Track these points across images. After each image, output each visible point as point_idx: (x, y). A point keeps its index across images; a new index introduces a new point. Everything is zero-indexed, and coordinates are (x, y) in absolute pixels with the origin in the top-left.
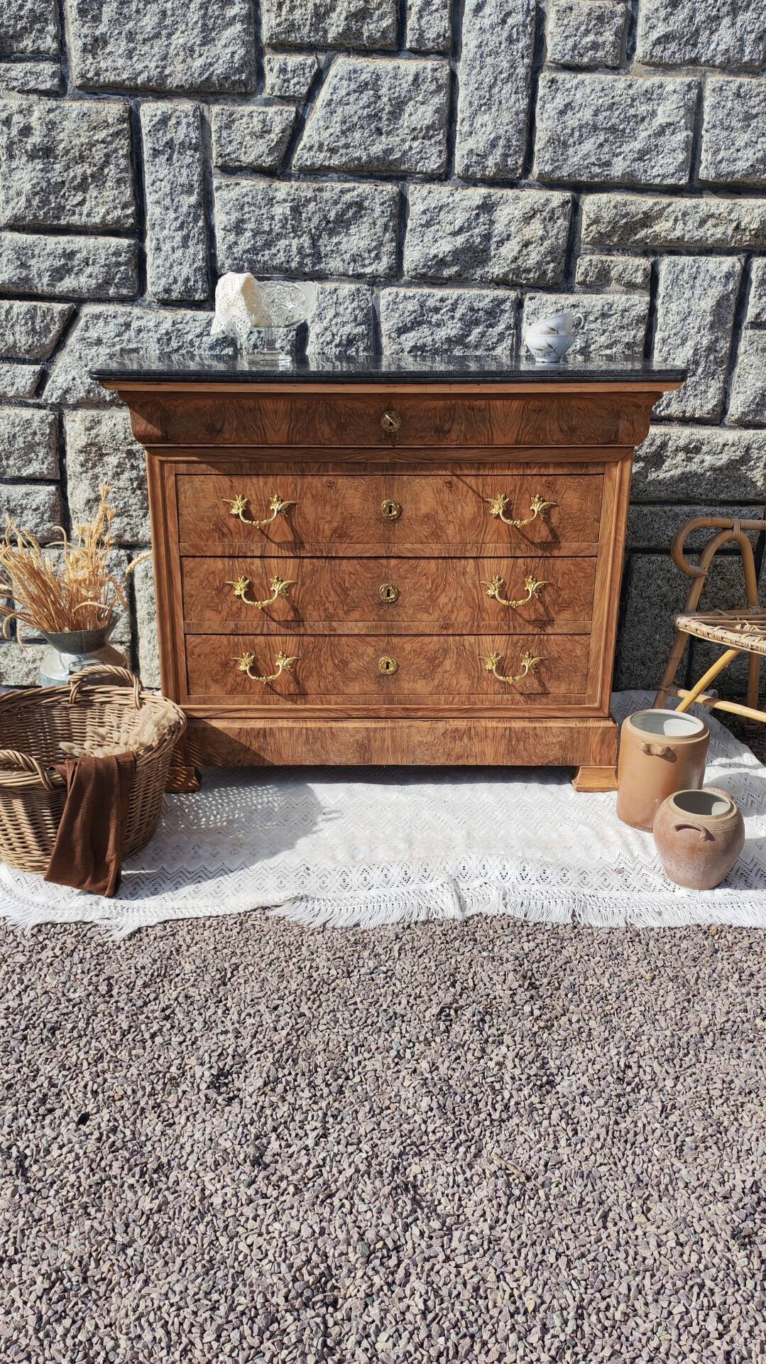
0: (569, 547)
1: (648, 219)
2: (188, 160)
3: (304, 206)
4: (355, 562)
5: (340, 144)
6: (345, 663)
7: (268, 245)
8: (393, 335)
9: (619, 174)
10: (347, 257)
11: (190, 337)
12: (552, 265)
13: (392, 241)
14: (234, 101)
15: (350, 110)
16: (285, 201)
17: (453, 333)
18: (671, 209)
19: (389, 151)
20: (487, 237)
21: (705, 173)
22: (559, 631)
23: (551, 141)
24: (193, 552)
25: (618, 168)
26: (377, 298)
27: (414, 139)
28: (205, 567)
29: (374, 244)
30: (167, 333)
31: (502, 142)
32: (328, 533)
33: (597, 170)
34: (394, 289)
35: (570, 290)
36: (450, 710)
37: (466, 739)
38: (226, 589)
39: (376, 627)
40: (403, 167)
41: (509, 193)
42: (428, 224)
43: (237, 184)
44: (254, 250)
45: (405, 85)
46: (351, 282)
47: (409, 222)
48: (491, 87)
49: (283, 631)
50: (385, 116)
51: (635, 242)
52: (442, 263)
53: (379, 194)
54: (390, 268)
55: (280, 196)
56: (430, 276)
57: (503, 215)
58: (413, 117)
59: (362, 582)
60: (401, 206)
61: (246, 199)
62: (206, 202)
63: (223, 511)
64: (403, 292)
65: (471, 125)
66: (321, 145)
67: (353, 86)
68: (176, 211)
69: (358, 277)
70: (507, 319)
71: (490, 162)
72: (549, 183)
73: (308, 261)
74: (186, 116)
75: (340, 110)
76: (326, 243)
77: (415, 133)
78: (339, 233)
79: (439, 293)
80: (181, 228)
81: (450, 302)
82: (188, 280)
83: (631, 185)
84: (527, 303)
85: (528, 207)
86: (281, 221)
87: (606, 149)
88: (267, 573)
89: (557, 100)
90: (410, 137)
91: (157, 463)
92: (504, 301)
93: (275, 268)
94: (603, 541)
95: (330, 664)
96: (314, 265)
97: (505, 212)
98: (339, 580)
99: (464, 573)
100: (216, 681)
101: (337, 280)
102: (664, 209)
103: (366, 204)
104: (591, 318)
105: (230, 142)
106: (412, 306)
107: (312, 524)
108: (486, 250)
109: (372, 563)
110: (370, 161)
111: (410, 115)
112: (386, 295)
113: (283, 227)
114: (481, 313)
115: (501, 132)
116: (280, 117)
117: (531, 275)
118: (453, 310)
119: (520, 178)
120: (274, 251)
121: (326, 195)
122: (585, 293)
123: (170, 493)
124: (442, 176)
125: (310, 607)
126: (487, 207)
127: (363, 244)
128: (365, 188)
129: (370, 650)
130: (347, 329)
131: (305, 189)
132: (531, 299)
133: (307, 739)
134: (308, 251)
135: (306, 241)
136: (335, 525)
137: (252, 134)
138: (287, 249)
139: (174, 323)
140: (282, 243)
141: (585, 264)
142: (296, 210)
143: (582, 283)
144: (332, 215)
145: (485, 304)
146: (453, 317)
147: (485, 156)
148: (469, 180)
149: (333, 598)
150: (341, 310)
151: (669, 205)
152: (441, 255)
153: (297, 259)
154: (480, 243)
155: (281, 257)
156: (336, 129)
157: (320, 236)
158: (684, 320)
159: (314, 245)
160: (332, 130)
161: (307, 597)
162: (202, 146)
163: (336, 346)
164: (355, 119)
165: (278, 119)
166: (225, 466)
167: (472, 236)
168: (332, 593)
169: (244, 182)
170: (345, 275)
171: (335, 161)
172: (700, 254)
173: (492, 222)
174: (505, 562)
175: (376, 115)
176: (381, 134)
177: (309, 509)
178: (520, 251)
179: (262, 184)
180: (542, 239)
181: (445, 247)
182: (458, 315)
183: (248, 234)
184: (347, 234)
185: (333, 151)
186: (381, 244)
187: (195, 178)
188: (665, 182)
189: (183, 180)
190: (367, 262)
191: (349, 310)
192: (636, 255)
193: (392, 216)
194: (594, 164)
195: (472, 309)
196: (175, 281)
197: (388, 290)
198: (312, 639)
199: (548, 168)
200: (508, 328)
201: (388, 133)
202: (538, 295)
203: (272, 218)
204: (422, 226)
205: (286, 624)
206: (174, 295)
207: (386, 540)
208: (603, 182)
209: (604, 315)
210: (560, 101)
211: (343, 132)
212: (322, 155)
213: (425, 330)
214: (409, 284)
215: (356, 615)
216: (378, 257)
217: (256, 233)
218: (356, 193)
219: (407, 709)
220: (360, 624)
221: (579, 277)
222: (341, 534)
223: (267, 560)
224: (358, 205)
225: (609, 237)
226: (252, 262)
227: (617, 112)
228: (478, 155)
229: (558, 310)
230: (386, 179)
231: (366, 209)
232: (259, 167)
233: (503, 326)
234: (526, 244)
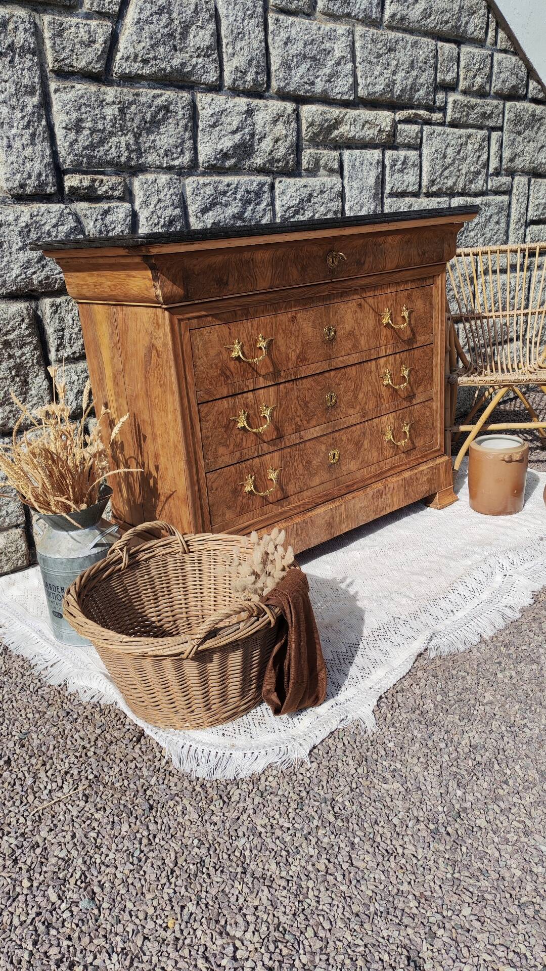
0: (421, 339)
1: (337, 123)
2: (28, 63)
3: (128, 108)
4: (310, 379)
5: (151, 56)
6: (309, 462)
7: (102, 142)
8: (199, 215)
9: (320, 91)
10: (162, 151)
11: (47, 228)
12: (292, 156)
13: (190, 139)
14: (59, 12)
15: (154, 28)
16: (113, 103)
17: (237, 210)
18: (347, 117)
19: (183, 65)
20: (252, 135)
21: (362, 92)
22: (419, 401)
23: (282, 64)
24: (207, 398)
25: (319, 87)
26: (184, 185)
27: (198, 56)
28: (216, 408)
29: (179, 141)
30: (27, 226)
31: (254, 63)
32: (294, 359)
33: (307, 87)
34: (195, 178)
35: (299, 175)
36: (370, 478)
37: (384, 496)
38: (232, 424)
39: (326, 428)
40: (192, 79)
41: (261, 102)
42: (214, 126)
43: (73, 87)
44: (92, 147)
45: (189, 12)
46: (165, 173)
47: (200, 124)
48: (243, 20)
49: (271, 449)
50: (178, 36)
51: (332, 139)
52: (225, 156)
53: (179, 98)
54: (191, 161)
55: (109, 98)
56: (214, 169)
57: (261, 118)
58: (197, 39)
59: (316, 394)
60: (193, 108)
61: (83, 101)
62: (46, 104)
63: (225, 356)
64: (202, 180)
65: (233, 48)
66: (136, 56)
67: (155, 9)
68: (22, 110)
69: (170, 169)
70: (266, 198)
71: (249, 77)
72: (283, 96)
73: (133, 155)
74: (23, 22)
75: (147, 28)
76: (146, 140)
77: (199, 52)
78: (153, 132)
79: (227, 179)
80: (27, 127)
81: (233, 186)
82: (40, 175)
83: (325, 100)
84: (277, 185)
85: (275, 112)
86: (111, 121)
87: (311, 73)
88: (257, 403)
89: (282, 34)
90: (196, 55)
91: (176, 322)
92: (264, 184)
93: (109, 163)
94: (435, 332)
95: (301, 467)
96: (139, 158)
97: (261, 116)
98: (302, 397)
99: (371, 372)
100: (229, 508)
101: (155, 172)
102: (344, 116)
103: (172, 107)
104: (315, 195)
105: (64, 48)
106: (209, 190)
107: (284, 354)
108: (252, 146)
109: (320, 378)
110: (171, 73)
111: (194, 37)
112: (190, 183)
113: (113, 126)
114: (252, 194)
115: (254, 55)
116: (101, 29)
117: (280, 164)
118: (235, 193)
119: (264, 91)
120: (107, 147)
121: (143, 99)
122: (308, 177)
123: (187, 348)
124: (216, 88)
125: (286, 424)
126: (250, 112)
127: (172, 141)
128: (170, 94)
129: (323, 448)
130: (169, 211)
131: (127, 93)
132: (280, 182)
133: (297, 532)
134: (133, 147)
135: (130, 138)
136: (298, 351)
137: (81, 43)
138: (118, 147)
139: (32, 216)
140: (114, 140)
141: (307, 155)
142: (122, 111)
143: (307, 170)
144: (148, 117)
145: (254, 187)
146: (235, 198)
147: (245, 73)
148: (235, 92)
149: (300, 412)
150: (162, 196)
151: (346, 114)
152: (225, 150)
153: (126, 154)
154: (249, 140)
155: (113, 153)
156: (147, 43)
157: (140, 135)
158: (361, 193)
159: (137, 143)
160: (143, 44)
161: (284, 418)
162: (38, 51)
163: (162, 227)
164: (159, 36)
165: (100, 31)
166: (225, 316)
167: (244, 134)
168: (299, 408)
169: (78, 86)
170: (160, 167)
171: (147, 71)
172: (362, 148)
173: (254, 124)
174: (391, 358)
175: (172, 35)
176: (176, 50)
177: (281, 342)
178: (274, 146)
179: (93, 88)
180: (286, 136)
181: (227, 143)
182: (239, 197)
183: (86, 132)
184: (159, 133)
185: (145, 62)
186: (183, 142)
187: (36, 80)
188: (343, 98)
189: (26, 81)
190: (175, 156)
191: (168, 196)
192: (331, 149)
193: (190, 118)
194: (306, 83)
195: (247, 192)
196: (29, 177)
197: (191, 179)
198: (289, 450)
199: (282, 84)
200: (268, 205)
201: (181, 50)
202: (284, 179)
203: (104, 118)
204: (210, 126)
205: (272, 442)
206: (29, 190)
207: (328, 358)
208: (310, 97)
209: (322, 192)
210: (283, 35)
211: (152, 46)
212: (136, 65)
213: (218, 209)
214: (204, 174)
215: (313, 422)
216: (182, 152)
217: (93, 131)
218: (163, 98)
219: (348, 486)
220: (317, 429)
221: (305, 165)
222: (302, 359)
223: (256, 392)
224: (166, 108)
225: (318, 136)
226: (89, 157)
227: (316, 46)
228: (241, 72)
229: (297, 190)
230: (182, 88)
231: (171, 112)
232: (90, 72)
233: (265, 204)
234: (277, 141)
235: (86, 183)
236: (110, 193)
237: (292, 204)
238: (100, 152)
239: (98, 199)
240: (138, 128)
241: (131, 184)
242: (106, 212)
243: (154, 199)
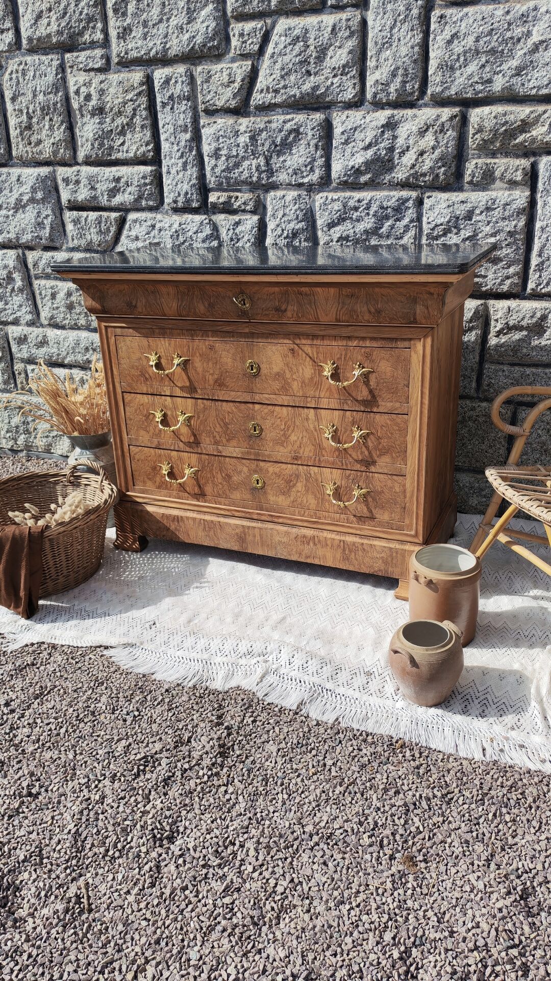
0: (385, 405)
1: (525, 126)
2: (184, 108)
3: (259, 135)
4: (231, 404)
5: (280, 86)
6: (229, 477)
7: (237, 165)
8: (325, 229)
9: (499, 89)
10: (290, 171)
11: (190, 233)
12: (443, 169)
13: (322, 157)
14: (211, 61)
15: (287, 59)
16: (246, 132)
17: (369, 226)
18: (546, 115)
19: (315, 88)
20: (391, 149)
22: (380, 471)
23: (440, 67)
24: (129, 389)
25: (498, 84)
26: (314, 201)
27: (335, 76)
28: (137, 400)
29: (309, 160)
30: (176, 232)
31: (400, 72)
32: (212, 382)
33: (480, 87)
34: (325, 194)
35: (460, 189)
36: (302, 521)
37: (311, 544)
38: (151, 416)
39: (248, 453)
40: (327, 99)
41: (409, 112)
42: (346, 142)
43: (215, 122)
44: (228, 169)
45: (326, 35)
46: (295, 190)
47: (334, 141)
48: (392, 28)
49: (188, 449)
50: (312, 61)
51: (515, 145)
52: (358, 172)
53: (310, 121)
54: (321, 178)
55: (242, 128)
56: (351, 183)
57: (403, 131)
58: (333, 59)
59: (237, 420)
60: (327, 128)
61: (221, 133)
62: (197, 137)
63: (145, 362)
64: (331, 195)
65: (377, 61)
66: (268, 88)
67: (289, 40)
68: (178, 144)
69: (300, 185)
70: (410, 214)
71: (392, 89)
72: (441, 102)
73: (264, 175)
74: (181, 76)
75: (280, 60)
76: (276, 162)
77: (335, 72)
78: (285, 153)
79: (357, 195)
80: (182, 157)
81: (365, 202)
82: (187, 193)
83: (509, 98)
84: (426, 201)
85: (422, 122)
86: (244, 147)
87: (487, 69)
88: (175, 408)
89: (445, 32)
90: (331, 75)
91: (103, 327)
92: (407, 200)
93: (243, 182)
94: (412, 402)
95: (219, 476)
96: (268, 178)
97: (405, 129)
98: (221, 417)
99: (307, 419)
101: (285, 189)
102: (540, 116)
103: (301, 130)
104: (477, 211)
105: (209, 92)
106: (337, 206)
107: (201, 375)
108: (391, 160)
109: (243, 406)
110: (302, 97)
111: (331, 58)
112: (319, 199)
113: (246, 152)
114: (389, 210)
115: (400, 64)
116: (241, 69)
117: (427, 178)
118: (368, 208)
120: (241, 169)
121: (274, 125)
122: (473, 191)
124: (357, 103)
125: (204, 434)
126: (391, 125)
127: (301, 161)
128: (300, 117)
129: (245, 469)
130: (292, 225)
131: (259, 122)
132: (429, 197)
133: (205, 528)
134: (263, 168)
135: (262, 161)
136: (216, 376)
137: (222, 84)
138: (249, 169)
139: (180, 225)
140: (246, 164)
141: (471, 166)
142: (253, 138)
143: (472, 183)
144: (278, 140)
145: (392, 203)
146: (368, 214)
147: (387, 84)
148: (378, 105)
149: (218, 429)
150: (287, 211)
151: (545, 112)
152: (357, 166)
153: (256, 175)
154: (386, 154)
155: (246, 174)
156: (277, 74)
157: (271, 157)
159: (268, 163)
160: (274, 76)
161: (202, 428)
162: (192, 97)
163: (285, 238)
164: (290, 66)
165: (239, 71)
166: (144, 331)
167: (379, 149)
168: (218, 426)
169: (219, 121)
170: (290, 184)
171: (279, 99)
173: (395, 137)
174: (337, 413)
175: (305, 61)
176: (310, 75)
177: (198, 363)
178: (417, 160)
179: (230, 120)
180: (434, 148)
181: (359, 159)
182: (371, 213)
183: (223, 158)
184: (291, 154)
185: (276, 91)
186: (314, 160)
187: (189, 120)
188: (540, 93)
189: (180, 122)
190: (305, 174)
191: (293, 211)
192: (515, 157)
193: (321, 138)
194: (477, 83)
195: (382, 207)
196: (179, 195)
197: (321, 195)
198: (207, 457)
199: (439, 89)
200: (412, 221)
201: (316, 74)
202: (434, 194)
203: (238, 146)
204: (343, 144)
205: (189, 444)
206: (180, 205)
207: (252, 392)
208: (486, 97)
209: (488, 209)
210: (447, 34)
211: (282, 77)
212: (270, 96)
213: (348, 224)
214: (336, 190)
215: (234, 442)
216: (312, 170)
217: (228, 157)
218: (294, 122)
219: (272, 516)
220: (237, 450)
221: (467, 178)
222: (220, 384)
223: (174, 399)
224: (296, 131)
225: (492, 143)
226: (227, 178)
227: (496, 37)
228: (382, 84)
229: (449, 206)
230: (316, 109)
231: (302, 134)
232: (228, 108)
233: (408, 220)
234: (422, 154)
235: (222, 200)
236: (243, 207)
237: (439, 222)
238: (235, 174)
239: (234, 212)
240: (268, 151)
241: (265, 199)
242: (237, 224)
243: (280, 214)
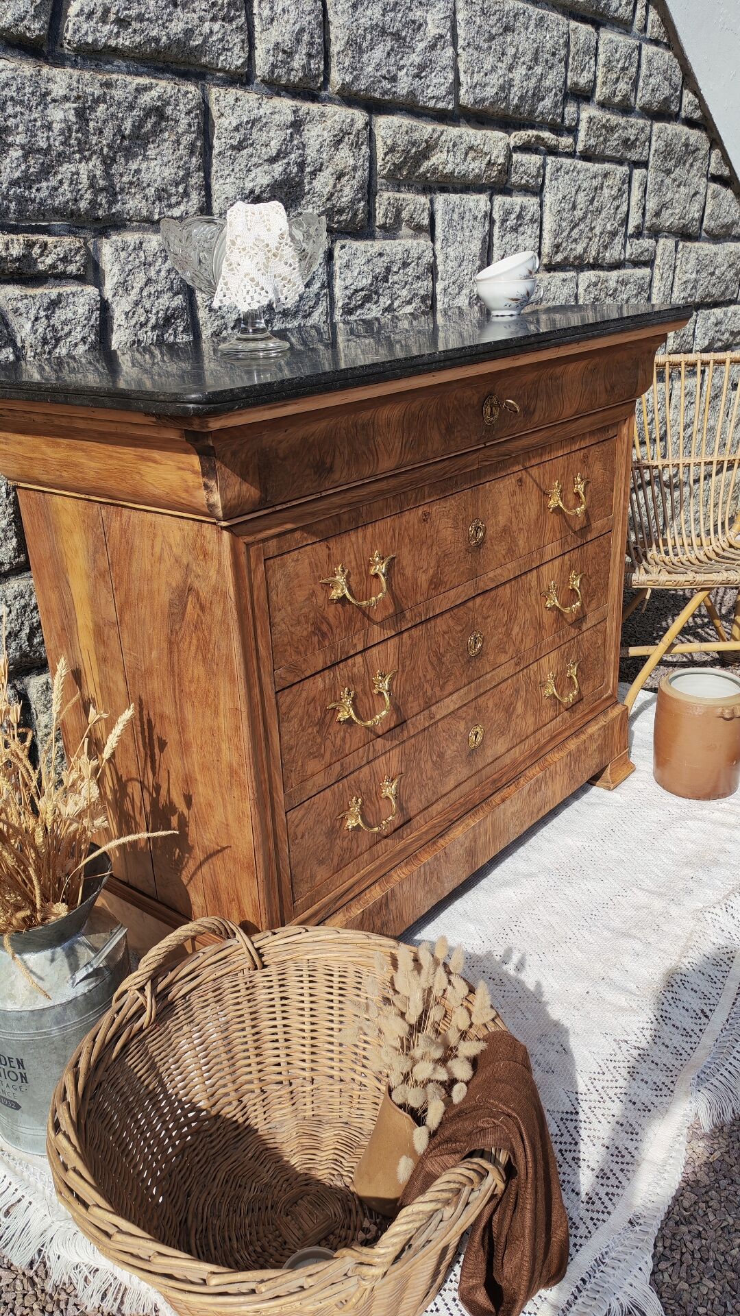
1: (429, 148)
3: (92, 109)
4: (447, 616)
5: (133, 13)
6: (441, 755)
7: (46, 171)
9: (404, 92)
10: (151, 192)
12: (362, 204)
13: (199, 169)
16: (66, 99)
18: (443, 138)
19: (189, 33)
20: (301, 165)
21: (466, 98)
22: (589, 625)
23: (351, 43)
24: (292, 678)
25: (403, 86)
27: (214, 19)
28: (304, 694)
29: (181, 173)
31: (306, 37)
32: (425, 586)
33: (386, 85)
35: (371, 236)
36: (524, 761)
37: (543, 786)
38: (329, 716)
39: (466, 694)
40: (204, 60)
41: (314, 108)
42: (239, 147)
44: (26, 181)
46: (156, 232)
47: (216, 142)
49: (388, 745)
51: (418, 177)
53: (182, 96)
54: (201, 210)
55: (58, 90)
57: (315, 135)
59: (454, 640)
60: (204, 112)
61: (8, 92)
63: (321, 598)
65: (272, 8)
66: (107, 11)
70: (320, 274)
71: (298, 62)
72: (349, 98)
73: (102, 198)
76: (125, 170)
77: (214, 11)
78: (136, 156)
83: (411, 108)
84: (337, 253)
85: (337, 127)
86: (62, 133)
87: (392, 60)
88: (369, 671)
90: (209, 16)
91: (243, 548)
93: (56, 211)
95: (429, 765)
96: (111, 203)
97: (314, 132)
98: (434, 647)
99: (530, 590)
100: (321, 862)
101: (138, 229)
102: (440, 136)
103: (169, 111)
104: (395, 269)
107: (410, 581)
108: (300, 184)
109: (460, 612)
110: (168, 47)
113: (65, 143)
115: (305, 23)
117: (344, 217)
119: (320, 89)
120: (53, 182)
121: (118, 94)
122: (385, 238)
123: (259, 594)
124: (242, 78)
125: (411, 699)
126: (297, 125)
127: (168, 172)
128: (163, 86)
129: (462, 725)
130: (164, 301)
131: (89, 81)
132: (343, 247)
133: (425, 879)
134: (102, 183)
135: (96, 165)
136: (431, 572)
138: (74, 181)
140: (66, 169)
141: (385, 198)
142: (81, 114)
143: (382, 227)
144: (128, 126)
147: (289, 54)
148: (275, 87)
149: (431, 675)
150: (152, 273)
151: (442, 133)
152: (257, 191)
153: (88, 196)
154: (297, 174)
155: (65, 193)
157: (114, 160)
158: (460, 265)
159: (108, 175)
161: (408, 688)
163: (153, 328)
166: (322, 527)
167: (288, 164)
168: (430, 668)
170: (148, 220)
171: (125, 41)
172: (462, 191)
173: (303, 146)
174: (557, 562)
177: (406, 560)
178: (335, 186)
179: (28, 69)
180: (355, 169)
181: (261, 179)
183: (16, 153)
184: (146, 158)
185: (123, 23)
186: (188, 175)
188: (438, 106)
190: (174, 200)
191: (163, 273)
192: (418, 192)
194: (384, 78)
198: (413, 741)
199: (348, 78)
200: (323, 287)
202: (348, 242)
203: (49, 128)
204: (233, 147)
205: (390, 734)
207: (474, 576)
208: (390, 101)
212: (106, 29)
215: (450, 687)
216: (186, 194)
217: (29, 151)
218: (154, 93)
219: (494, 781)
220: (455, 696)
221: (380, 220)
222: (436, 584)
223: (368, 653)
224: (158, 112)
225: (400, 169)
226: (22, 200)
227: (400, 15)
228: (284, 52)
229: (369, 261)
230: (185, 75)
231: (167, 119)
232: (22, 37)
233: (319, 285)
234: (340, 176)
235: (16, 251)
236: (61, 267)
237: (361, 285)
238: (41, 191)
239: (38, 279)
240: (110, 147)
241: (98, 250)
242: (54, 304)
243: (139, 280)
